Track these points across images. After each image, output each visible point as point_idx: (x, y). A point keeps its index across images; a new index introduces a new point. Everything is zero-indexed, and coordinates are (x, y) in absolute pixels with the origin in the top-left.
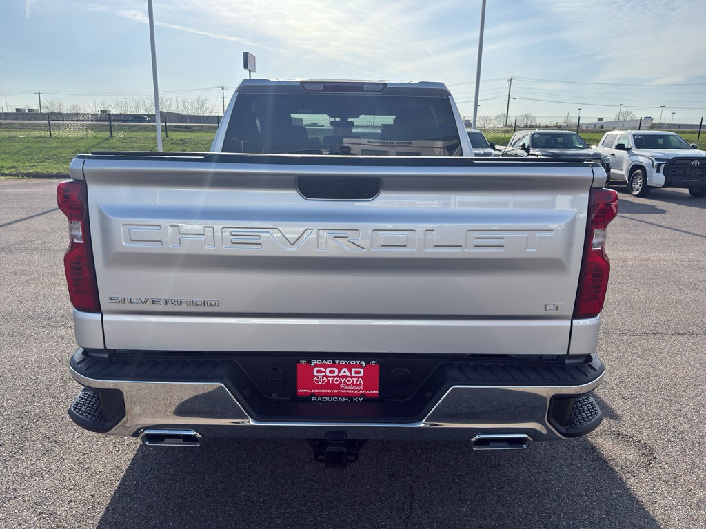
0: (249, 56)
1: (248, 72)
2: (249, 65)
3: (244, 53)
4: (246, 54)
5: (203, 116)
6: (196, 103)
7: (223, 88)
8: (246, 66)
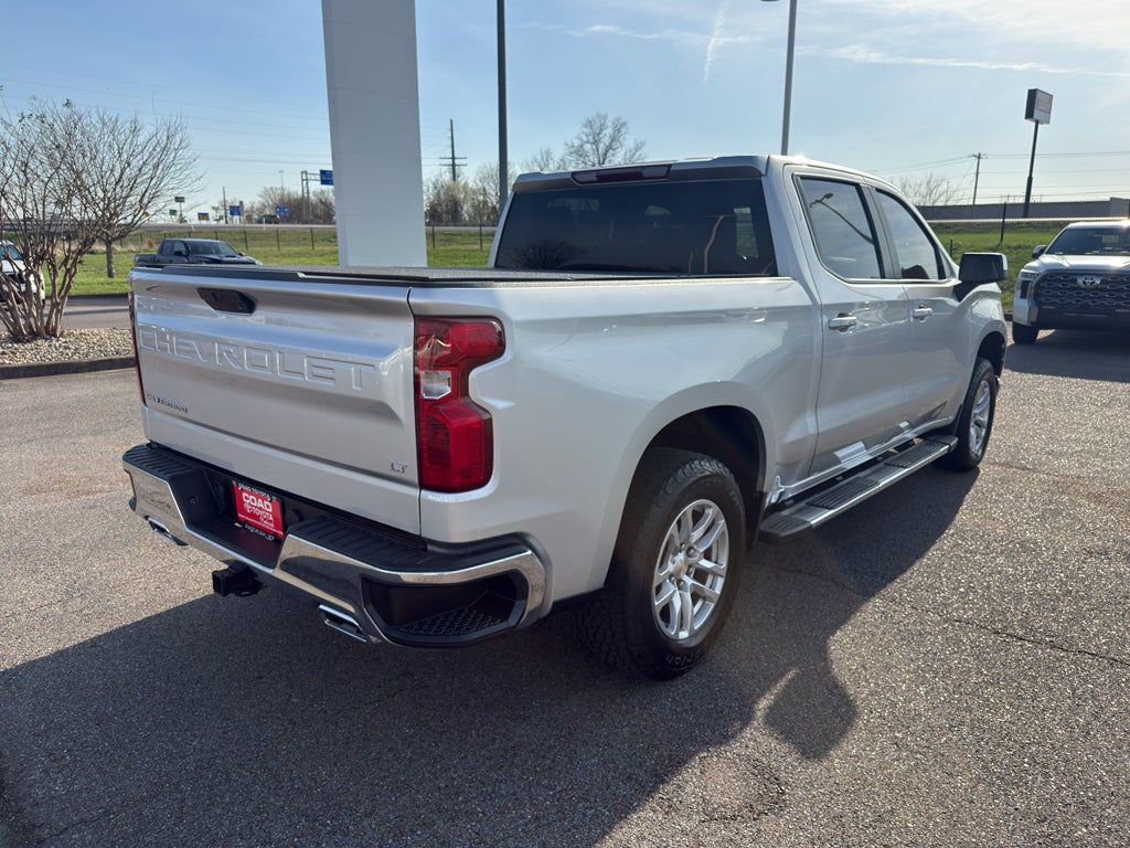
0: (1039, 96)
1: (1034, 124)
2: (1036, 111)
3: (1030, 91)
4: (1032, 94)
5: (933, 207)
6: (924, 186)
7: (979, 157)
8: (1029, 115)
